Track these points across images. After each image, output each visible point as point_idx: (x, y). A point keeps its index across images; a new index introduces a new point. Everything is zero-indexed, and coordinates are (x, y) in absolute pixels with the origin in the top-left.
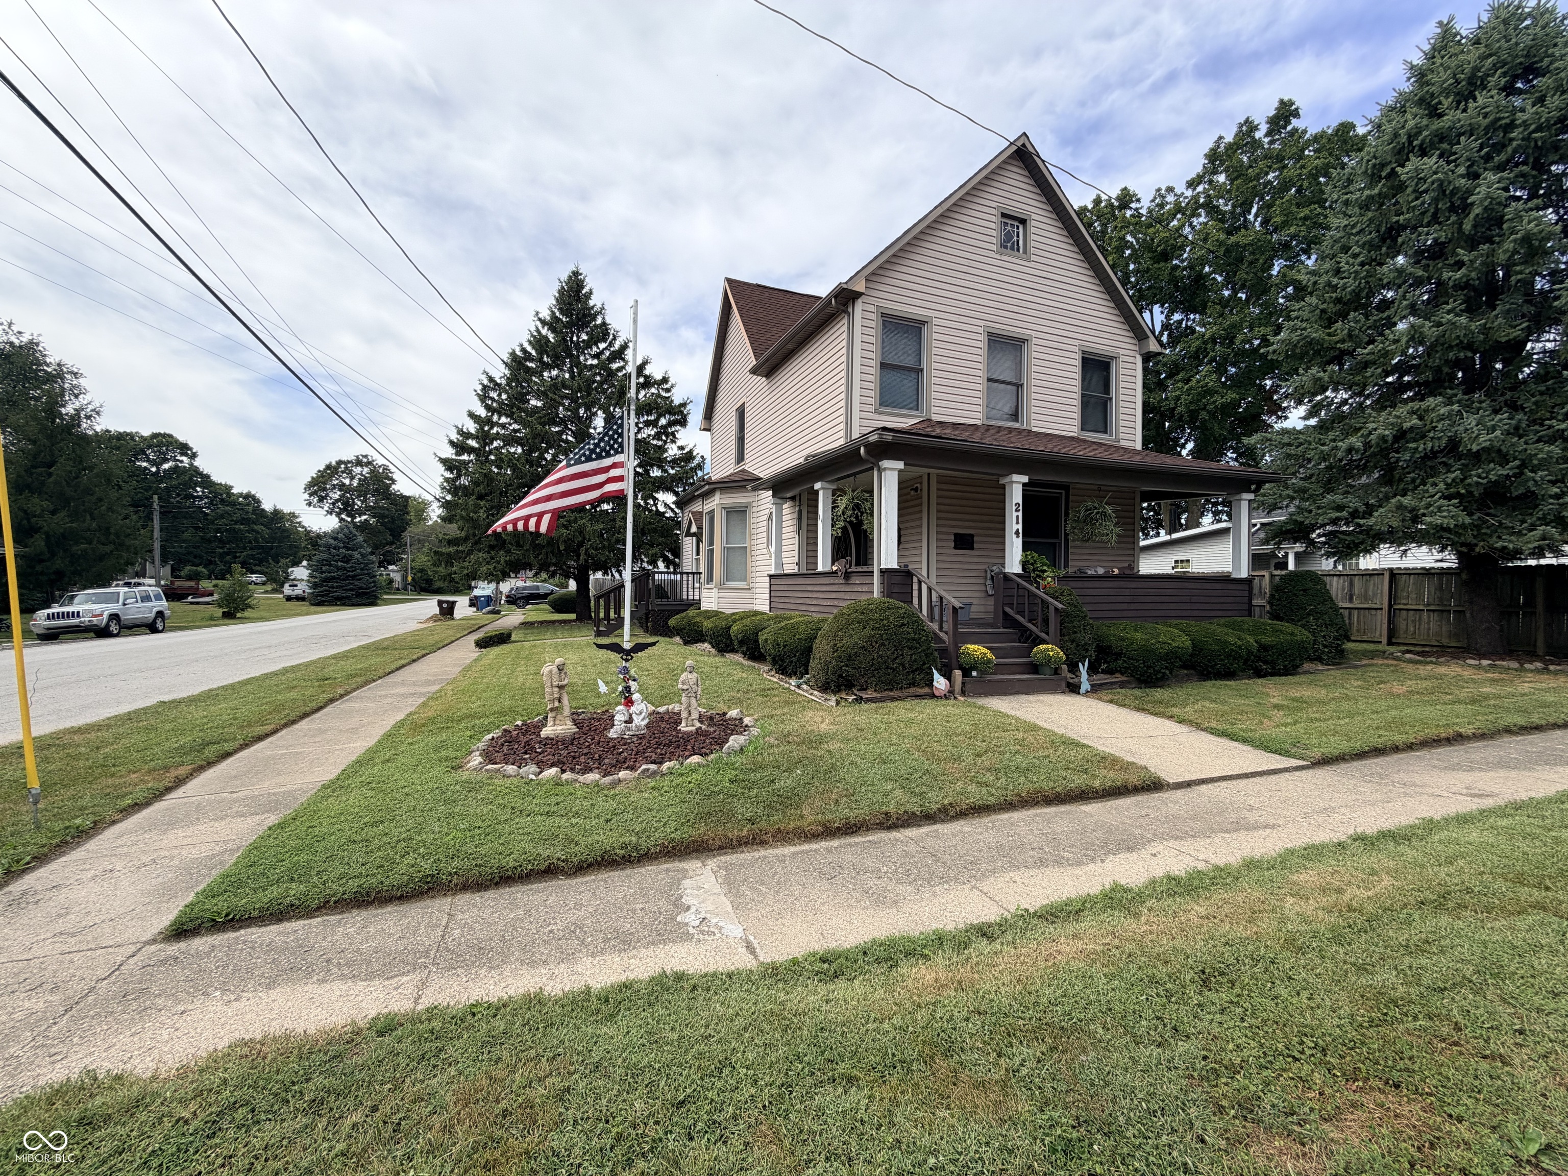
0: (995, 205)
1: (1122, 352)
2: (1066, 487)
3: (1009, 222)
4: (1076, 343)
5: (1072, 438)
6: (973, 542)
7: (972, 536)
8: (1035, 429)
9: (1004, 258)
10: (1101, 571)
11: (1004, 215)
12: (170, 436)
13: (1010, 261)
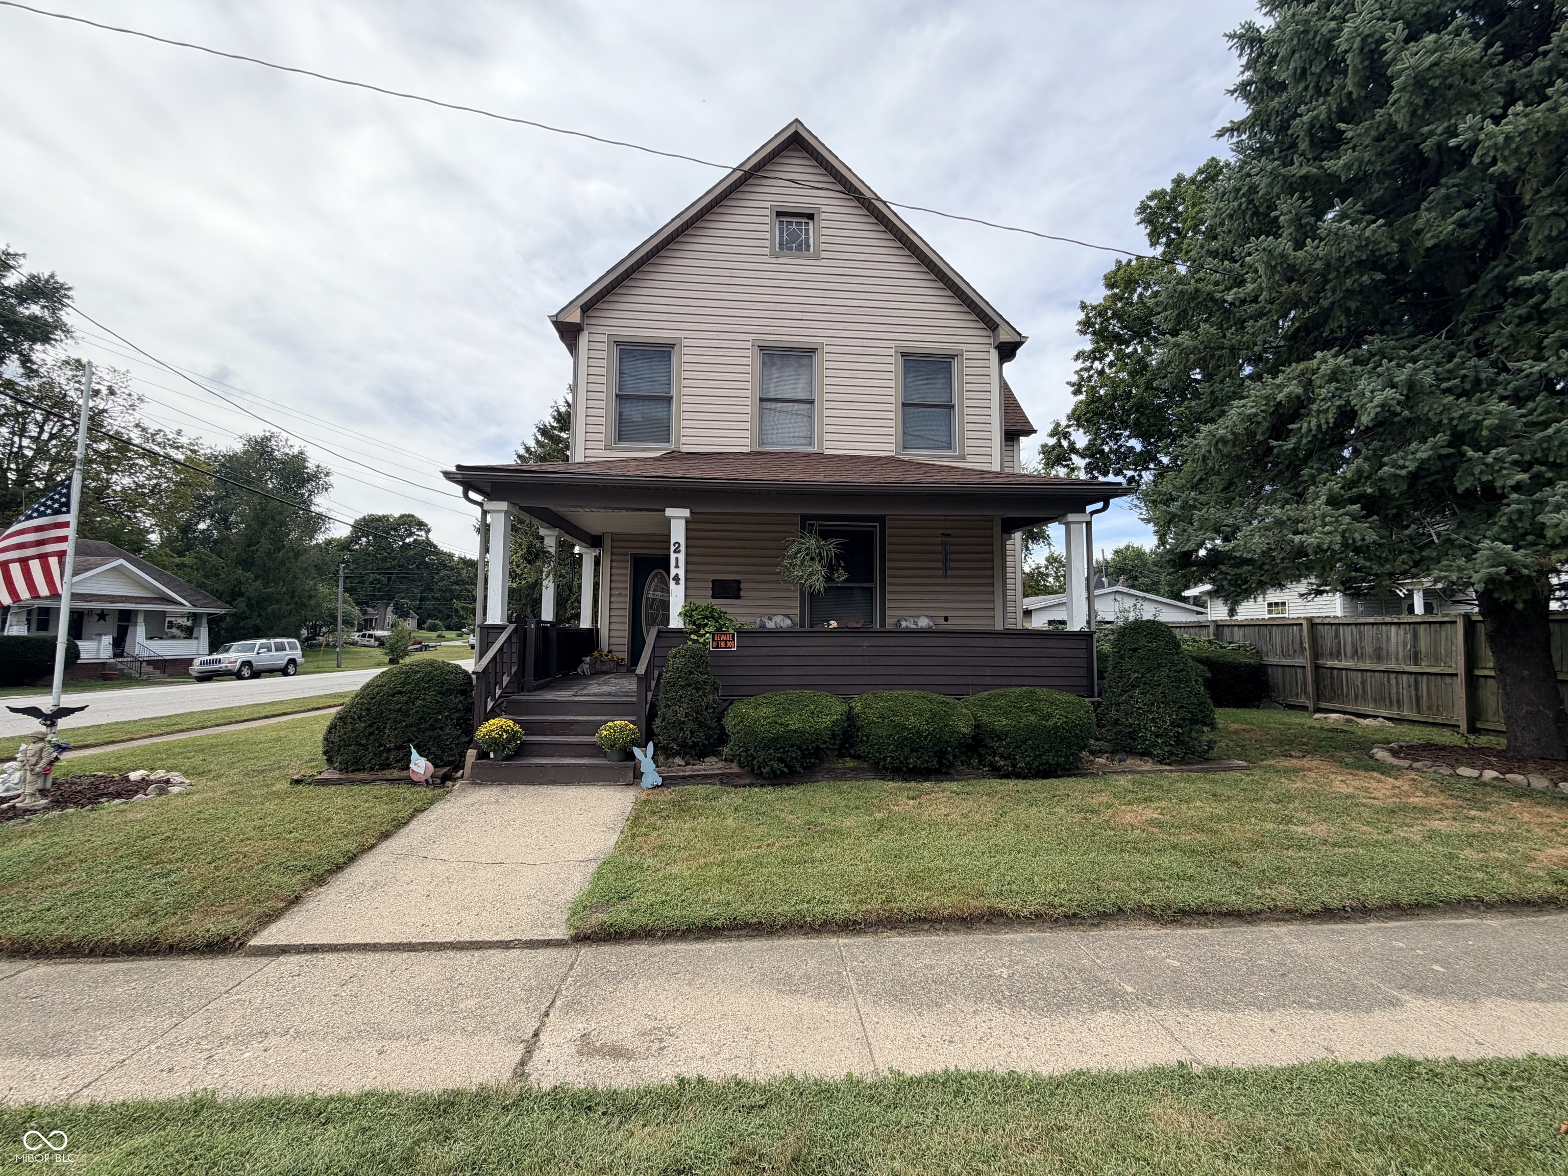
0: (767, 205)
1: (964, 347)
2: (882, 519)
3: (794, 220)
4: (892, 344)
5: (890, 459)
6: (739, 589)
7: (739, 582)
8: (827, 452)
9: (780, 261)
10: (924, 623)
11: (779, 214)
12: (413, 516)
13: (792, 264)
